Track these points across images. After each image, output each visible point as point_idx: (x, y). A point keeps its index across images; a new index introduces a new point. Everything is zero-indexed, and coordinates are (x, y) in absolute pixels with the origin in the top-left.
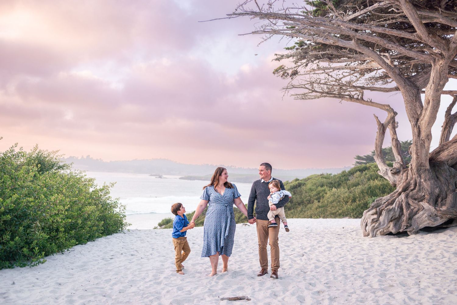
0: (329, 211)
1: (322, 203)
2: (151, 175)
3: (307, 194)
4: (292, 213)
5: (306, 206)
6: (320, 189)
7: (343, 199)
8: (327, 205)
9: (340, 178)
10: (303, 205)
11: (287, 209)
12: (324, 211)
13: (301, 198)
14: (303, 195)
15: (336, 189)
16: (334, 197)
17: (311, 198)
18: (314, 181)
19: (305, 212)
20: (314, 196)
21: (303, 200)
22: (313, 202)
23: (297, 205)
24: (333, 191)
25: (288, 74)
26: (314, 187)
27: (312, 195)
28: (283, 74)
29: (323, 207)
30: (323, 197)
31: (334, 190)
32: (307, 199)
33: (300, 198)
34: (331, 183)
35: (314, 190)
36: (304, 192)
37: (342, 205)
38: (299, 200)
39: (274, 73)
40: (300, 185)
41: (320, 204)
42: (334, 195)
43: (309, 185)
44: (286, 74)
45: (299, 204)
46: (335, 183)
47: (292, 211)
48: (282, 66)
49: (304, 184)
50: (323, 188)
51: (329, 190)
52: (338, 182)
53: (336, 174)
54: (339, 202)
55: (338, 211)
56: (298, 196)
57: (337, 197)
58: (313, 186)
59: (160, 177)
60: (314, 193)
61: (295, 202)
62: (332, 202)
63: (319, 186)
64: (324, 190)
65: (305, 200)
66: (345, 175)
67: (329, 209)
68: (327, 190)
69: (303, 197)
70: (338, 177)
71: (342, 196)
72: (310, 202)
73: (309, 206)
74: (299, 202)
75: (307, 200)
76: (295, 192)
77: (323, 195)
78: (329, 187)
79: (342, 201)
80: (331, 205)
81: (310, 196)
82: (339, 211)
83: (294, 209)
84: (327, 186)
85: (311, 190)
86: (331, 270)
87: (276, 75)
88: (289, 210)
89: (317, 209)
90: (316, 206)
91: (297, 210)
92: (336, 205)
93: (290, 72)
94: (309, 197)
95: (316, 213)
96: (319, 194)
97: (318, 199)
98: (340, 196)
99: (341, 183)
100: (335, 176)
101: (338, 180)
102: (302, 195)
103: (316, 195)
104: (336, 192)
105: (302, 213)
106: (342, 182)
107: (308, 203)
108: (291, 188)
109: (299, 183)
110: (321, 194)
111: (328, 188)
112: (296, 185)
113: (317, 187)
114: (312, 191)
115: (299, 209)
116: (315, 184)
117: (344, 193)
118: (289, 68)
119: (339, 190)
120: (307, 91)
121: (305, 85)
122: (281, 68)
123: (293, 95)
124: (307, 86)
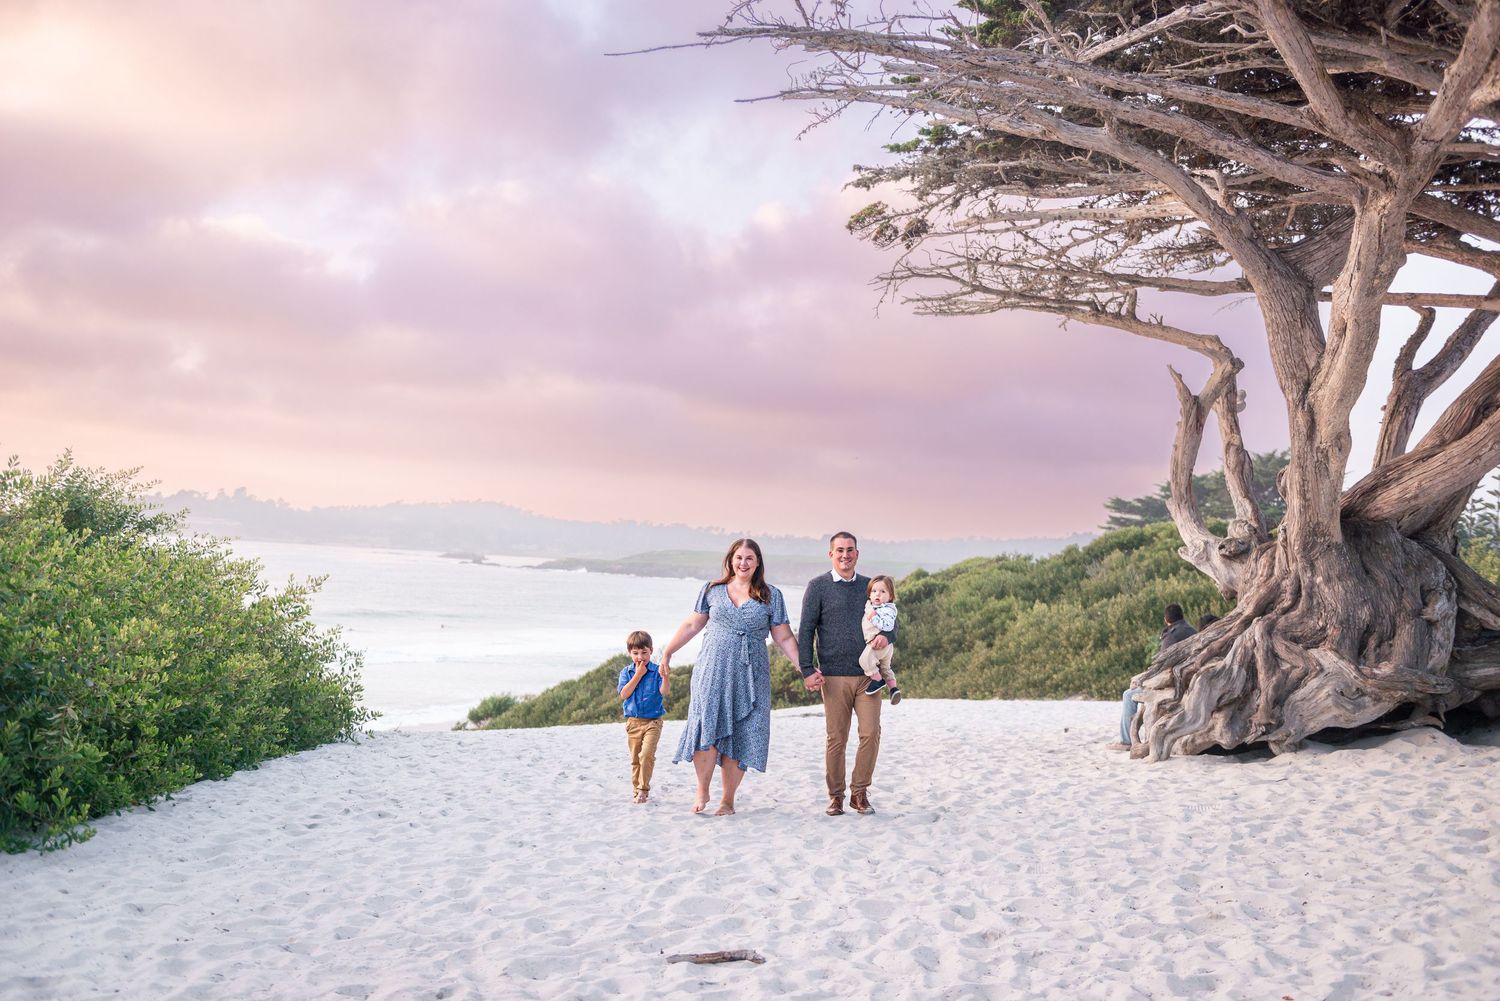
0: (1023, 675)
1: (1001, 648)
2: (448, 556)
3: (953, 622)
5: (947, 660)
6: (993, 604)
7: (1068, 639)
8: (1017, 656)
9: (1059, 571)
10: (938, 655)
12: (1005, 675)
13: (932, 632)
14: (941, 623)
15: (1044, 606)
16: (1039, 630)
17: (965, 632)
18: (975, 580)
19: (944, 677)
20: (974, 627)
21: (939, 640)
22: (971, 647)
23: (920, 657)
24: (1035, 612)
25: (896, 231)
26: (973, 598)
27: (970, 623)
28: (881, 232)
29: (1005, 661)
30: (1004, 631)
31: (1039, 607)
32: (951, 636)
33: (930, 634)
34: (1030, 587)
35: (976, 607)
36: (944, 614)
37: (1065, 657)
38: (927, 640)
39: (850, 227)
40: (929, 592)
41: (994, 654)
42: (1039, 623)
43: (959, 593)
44: (888, 232)
45: (927, 653)
46: (1041, 587)
48: (875, 205)
49: (943, 589)
50: (1003, 603)
51: (1024, 609)
52: (1052, 582)
53: (1046, 556)
54: (1055, 646)
55: (1048, 678)
56: (923, 628)
57: (1049, 632)
58: (971, 594)
59: (478, 561)
60: (976, 616)
61: (913, 645)
62: (1030, 648)
63: (990, 595)
64: (1008, 610)
65: (945, 639)
66: (1073, 562)
67: (1021, 668)
68: (1016, 607)
69: (938, 630)
70: (1052, 568)
71: (1065, 629)
72: (961, 645)
73: (959, 658)
74: (927, 646)
75: (952, 641)
76: (915, 612)
77: (1003, 623)
78: (1024, 599)
79: (1065, 643)
80: (1028, 657)
81: (961, 626)
82: (1055, 676)
83: (909, 667)
84: (1016, 595)
85: (965, 607)
86: (1025, 867)
87: (858, 234)
89: (982, 668)
90: (981, 659)
91: (919, 673)
92: (1044, 656)
93: (902, 224)
94: (960, 632)
95: (980, 681)
96: (990, 620)
97: (988, 638)
98: (1056, 627)
99: (1061, 584)
100: (1043, 562)
101: (1051, 576)
102: (935, 622)
103: (982, 624)
104: (1044, 616)
105: (934, 682)
106: (1066, 582)
107: (956, 651)
109: (926, 585)
110: (997, 622)
111: (1021, 603)
112: (918, 591)
113: (984, 599)
114: (967, 611)
115: (927, 669)
116: (979, 589)
117: (1071, 620)
118: (899, 211)
119: (1054, 608)
120: (956, 287)
121: (949, 267)
122: (873, 211)
123: (910, 300)
124: (957, 271)
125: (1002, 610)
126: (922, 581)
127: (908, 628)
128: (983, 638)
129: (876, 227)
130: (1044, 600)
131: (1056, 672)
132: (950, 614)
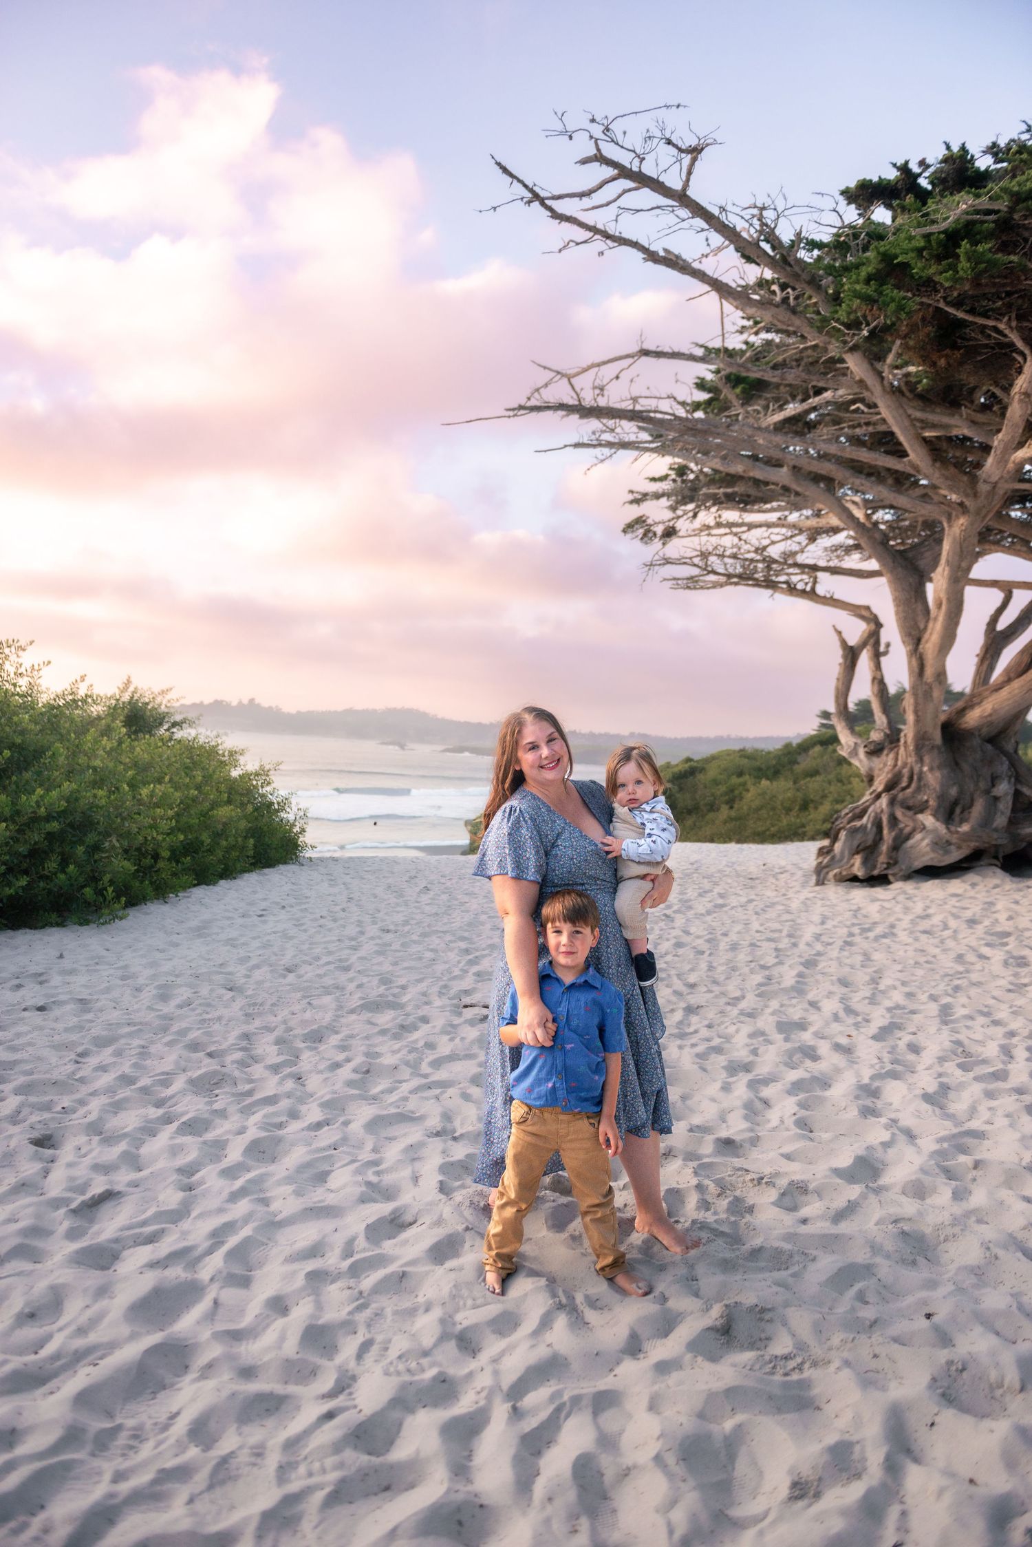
1: (738, 810)
3: (707, 792)
5: (703, 816)
6: (735, 780)
7: (782, 804)
8: (748, 815)
9: (779, 759)
10: (697, 813)
12: (739, 827)
14: (699, 793)
15: (768, 782)
16: (764, 798)
17: (715, 799)
18: (723, 765)
20: (721, 796)
22: (718, 810)
24: (761, 786)
25: (655, 534)
26: (722, 777)
27: (718, 793)
28: (645, 535)
29: (740, 819)
30: (741, 798)
31: (764, 783)
32: (706, 801)
34: (760, 769)
35: (723, 782)
36: (702, 786)
37: (779, 817)
39: (624, 531)
41: (733, 813)
42: (763, 794)
43: (712, 772)
44: (650, 535)
46: (767, 770)
48: (642, 515)
49: (702, 770)
50: (741, 780)
51: (754, 784)
52: (774, 766)
53: (772, 749)
54: (774, 809)
55: (768, 830)
57: (771, 799)
58: (720, 773)
60: (723, 789)
62: (757, 810)
63: (732, 774)
64: (744, 784)
65: (702, 803)
66: (789, 753)
67: (751, 823)
68: (749, 783)
69: (697, 797)
70: (774, 757)
71: (780, 798)
72: (712, 807)
73: (711, 815)
75: (706, 805)
77: (741, 793)
78: (755, 777)
79: (780, 807)
80: (755, 816)
81: (713, 795)
84: (750, 775)
85: (716, 782)
86: (708, 952)
87: (629, 536)
89: (725, 822)
90: (725, 817)
92: (766, 816)
93: (659, 530)
94: (711, 798)
95: (723, 831)
96: (732, 791)
97: (730, 803)
98: (775, 796)
99: (780, 768)
100: (769, 753)
101: (774, 762)
102: (695, 792)
103: (727, 794)
104: (767, 789)
106: (784, 767)
107: (708, 811)
108: (674, 777)
109: (691, 768)
110: (737, 792)
111: (753, 780)
112: (686, 771)
113: (729, 777)
114: (717, 785)
116: (725, 770)
117: (785, 792)
118: (657, 521)
119: (775, 783)
120: (696, 571)
121: (691, 558)
122: (640, 521)
123: (665, 579)
124: (696, 561)
125: (740, 785)
126: (689, 764)
127: (678, 795)
128: (727, 803)
129: (641, 531)
130: (768, 779)
131: (773, 826)
132: (705, 787)
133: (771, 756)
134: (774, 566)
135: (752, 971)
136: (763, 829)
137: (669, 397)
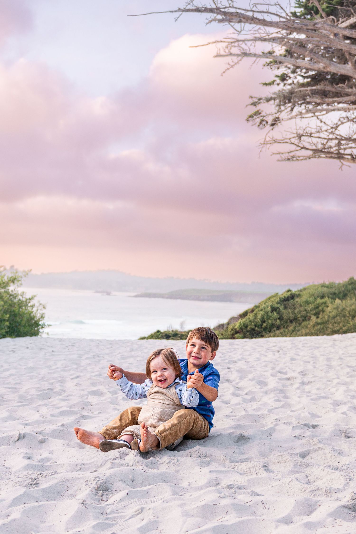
0: (330, 328)
1: (322, 318)
2: (97, 292)
3: (302, 309)
4: (281, 333)
5: (300, 324)
6: (319, 301)
7: (349, 313)
8: (328, 321)
9: (346, 287)
10: (296, 322)
11: (275, 329)
12: (323, 328)
13: (294, 313)
14: (297, 309)
15: (340, 301)
16: (338, 310)
17: (307, 313)
18: (312, 291)
19: (298, 331)
20: (311, 310)
21: (297, 316)
22: (309, 319)
23: (288, 324)
24: (336, 303)
25: (267, 122)
26: (311, 299)
27: (309, 309)
28: (261, 123)
29: (323, 323)
30: (323, 311)
31: (338, 301)
32: (301, 314)
33: (292, 314)
34: (334, 294)
35: (312, 302)
36: (298, 305)
37: (348, 320)
38: (291, 316)
39: (247, 120)
40: (293, 297)
41: (319, 320)
42: (337, 308)
43: (305, 297)
44: (264, 123)
45: (291, 322)
46: (339, 294)
47: (282, 330)
48: (258, 111)
49: (299, 296)
50: (323, 300)
51: (332, 303)
52: (343, 291)
53: (341, 282)
54: (344, 316)
55: (341, 329)
56: (290, 311)
57: (342, 310)
58: (310, 297)
59: (109, 294)
60: (312, 306)
61: (286, 319)
62: (334, 318)
63: (318, 297)
64: (325, 303)
65: (299, 315)
66: (352, 283)
67: (330, 326)
68: (328, 302)
69: (296, 312)
70: (343, 286)
71: (348, 309)
72: (306, 318)
73: (305, 323)
74: (291, 319)
75: (301, 317)
76: (287, 305)
77: (323, 309)
78: (332, 299)
79: (348, 315)
80: (333, 321)
81: (305, 310)
82: (344, 328)
83: (284, 327)
84: (328, 297)
85: (307, 303)
87: (251, 123)
88: (277, 330)
89: (314, 326)
90: (314, 323)
91: (288, 330)
92: (339, 320)
93: (270, 119)
94: (305, 312)
95: (313, 331)
96: (318, 307)
97: (317, 315)
98: (344, 309)
99: (347, 292)
100: (339, 284)
101: (343, 289)
102: (295, 309)
103: (314, 309)
104: (340, 305)
105: (294, 333)
106: (349, 291)
107: (303, 321)
108: (280, 300)
109: (291, 294)
110: (320, 308)
111: (330, 300)
112: (288, 297)
113: (315, 299)
114: (308, 304)
115: (291, 328)
116: (313, 295)
117: (351, 306)
118: (268, 113)
119: (344, 302)
120: (293, 147)
121: (290, 139)
122: (257, 113)
123: (274, 154)
124: (293, 140)
125: (322, 304)
126: (289, 293)
127: (284, 311)
128: (315, 315)
129: (258, 120)
130: (339, 298)
131: (344, 326)
132: (301, 306)
133: (341, 285)
134: (343, 142)
135: (342, 368)
136: (338, 328)
137: (276, 5)
